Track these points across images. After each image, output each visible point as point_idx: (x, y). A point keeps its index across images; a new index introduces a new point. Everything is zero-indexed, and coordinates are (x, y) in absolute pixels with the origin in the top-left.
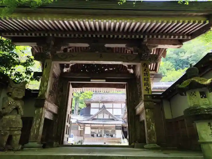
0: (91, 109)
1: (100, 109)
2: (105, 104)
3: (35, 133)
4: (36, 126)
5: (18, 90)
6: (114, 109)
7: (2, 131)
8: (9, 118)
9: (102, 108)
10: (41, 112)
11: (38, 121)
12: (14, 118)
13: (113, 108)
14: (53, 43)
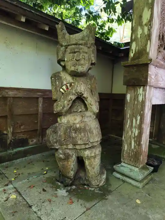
3: (133, 147)
4: (132, 132)
5: (74, 49)
7: (61, 152)
8: (68, 122)
10: (140, 99)
11: (136, 120)
12: (77, 121)
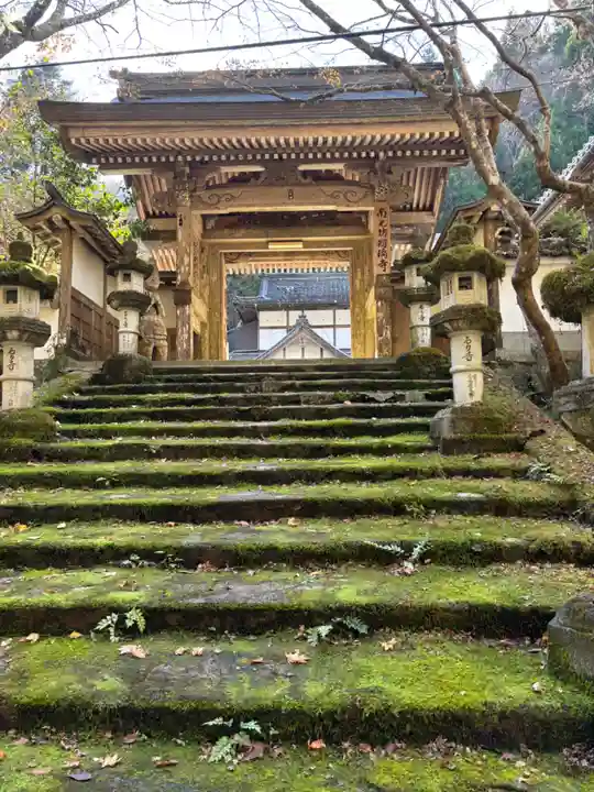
0: (261, 332)
1: (289, 329)
2: (308, 313)
6: (338, 330)
9: (298, 324)
13: (334, 326)
14: (187, 170)
